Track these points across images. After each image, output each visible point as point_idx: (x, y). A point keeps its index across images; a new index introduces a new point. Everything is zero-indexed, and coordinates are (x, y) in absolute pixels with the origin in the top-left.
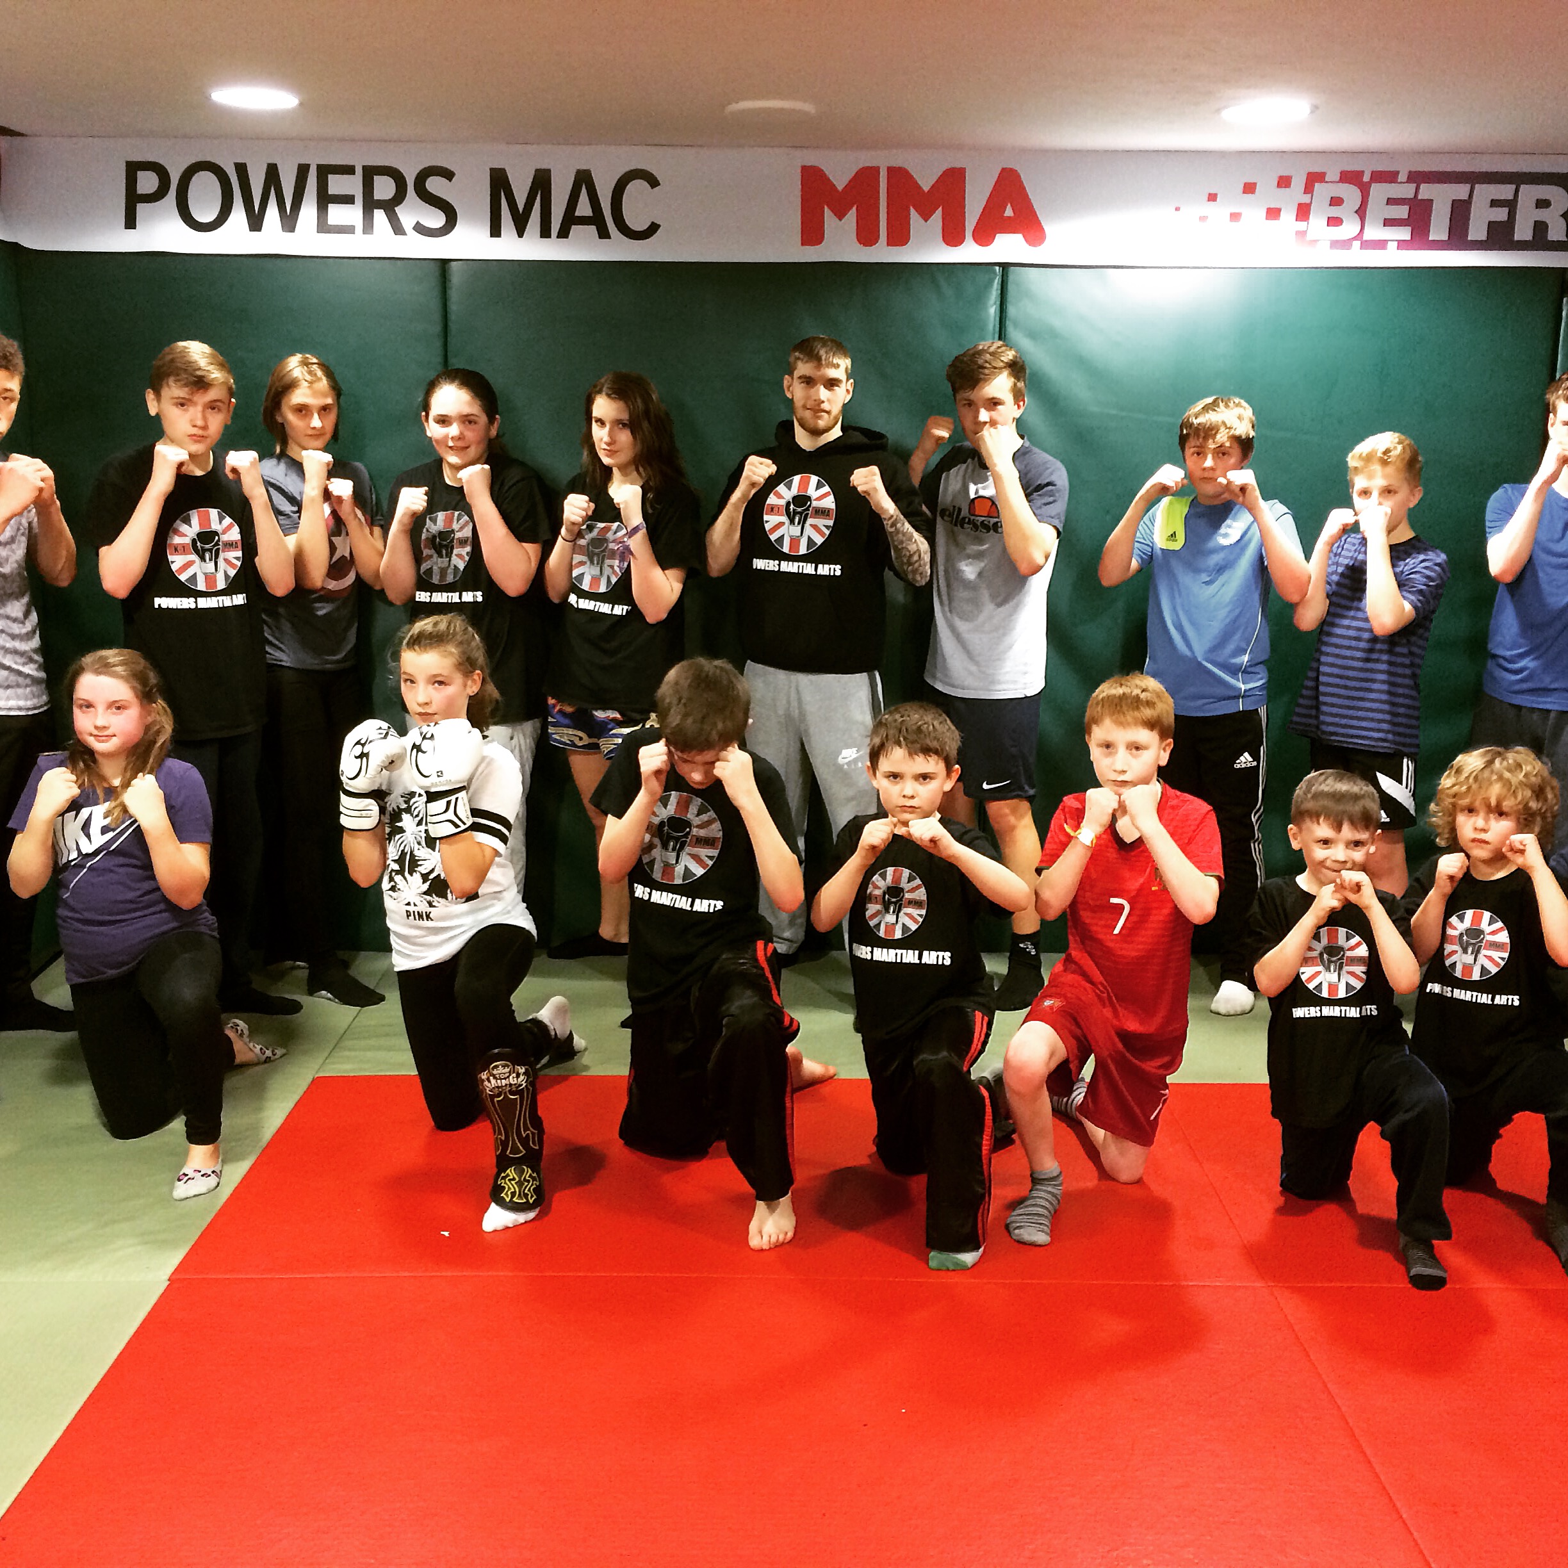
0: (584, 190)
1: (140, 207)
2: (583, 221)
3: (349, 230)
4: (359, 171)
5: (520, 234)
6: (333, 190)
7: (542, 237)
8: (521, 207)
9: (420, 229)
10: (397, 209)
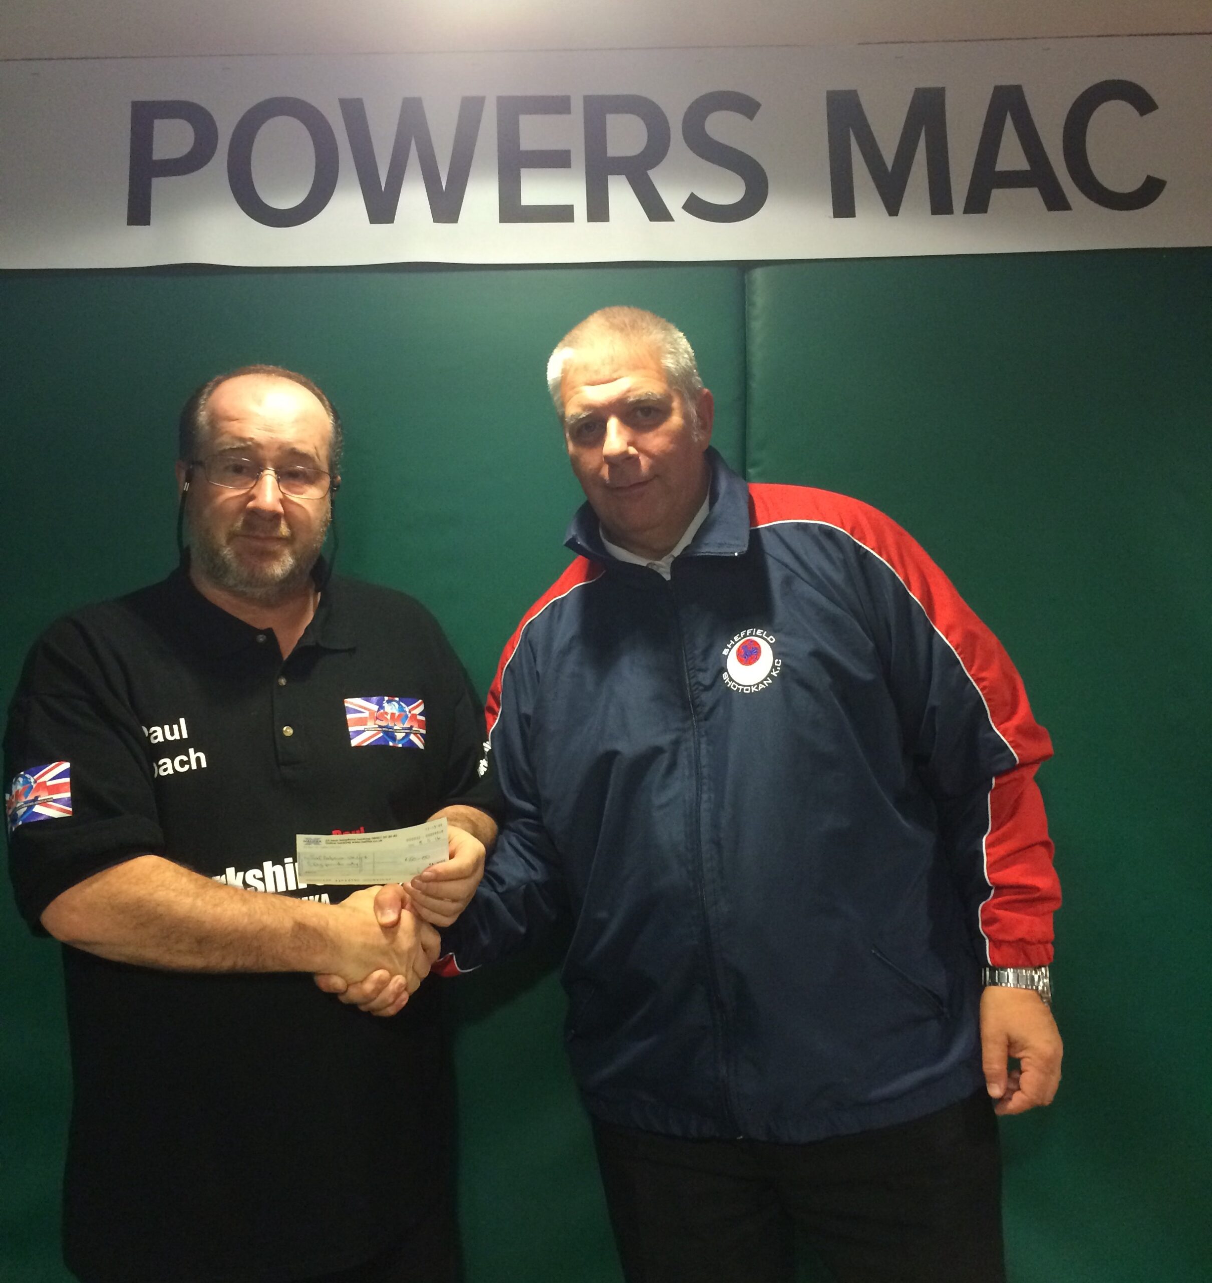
0: (1009, 124)
1: (159, 185)
2: (1013, 180)
3: (563, 214)
4: (577, 106)
5: (893, 209)
6: (528, 142)
7: (934, 212)
8: (889, 158)
9: (695, 207)
10: (654, 175)
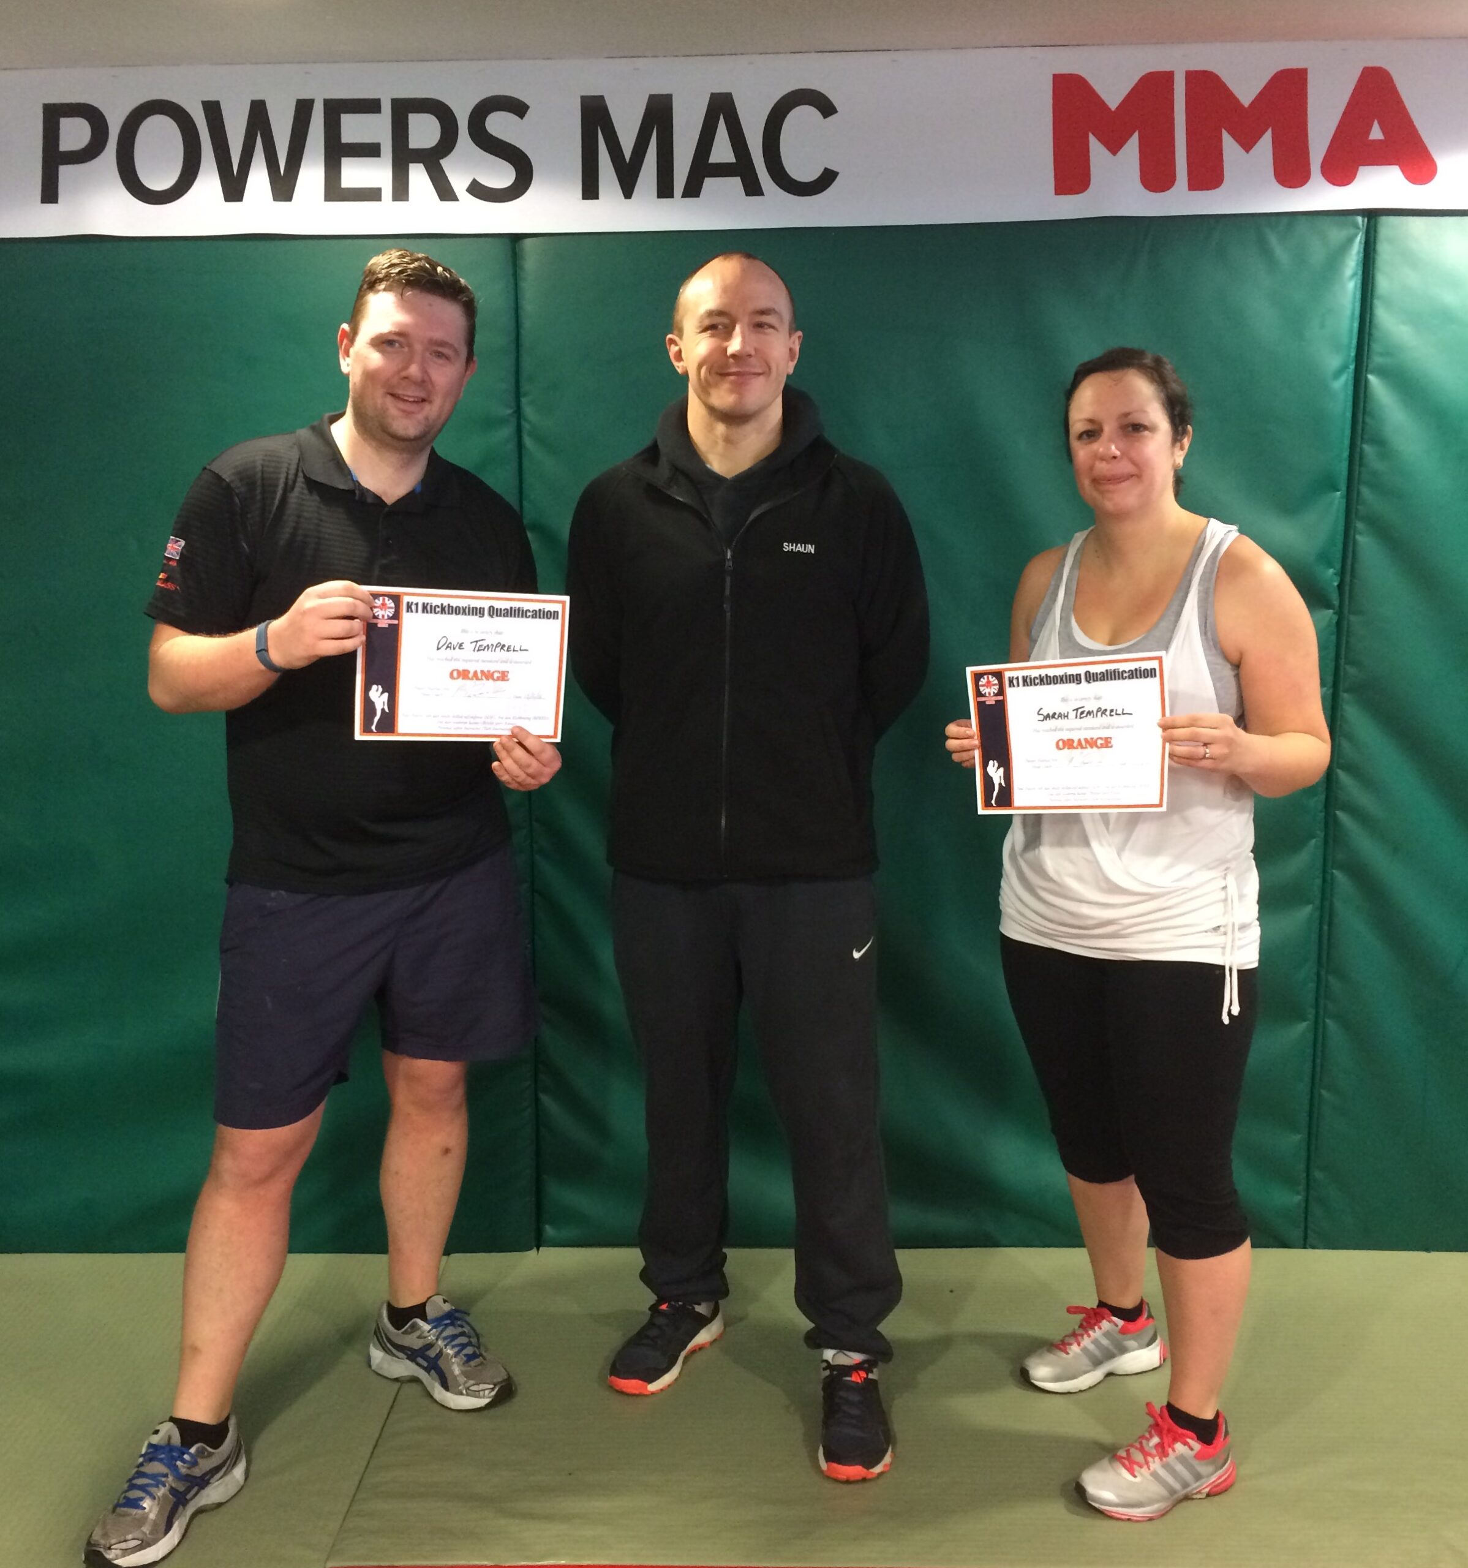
0: (722, 124)
1: (64, 170)
2: (722, 170)
3: (373, 195)
4: (386, 107)
5: (628, 193)
6: (347, 137)
7: (659, 197)
8: (627, 154)
9: (477, 190)
10: (444, 162)
